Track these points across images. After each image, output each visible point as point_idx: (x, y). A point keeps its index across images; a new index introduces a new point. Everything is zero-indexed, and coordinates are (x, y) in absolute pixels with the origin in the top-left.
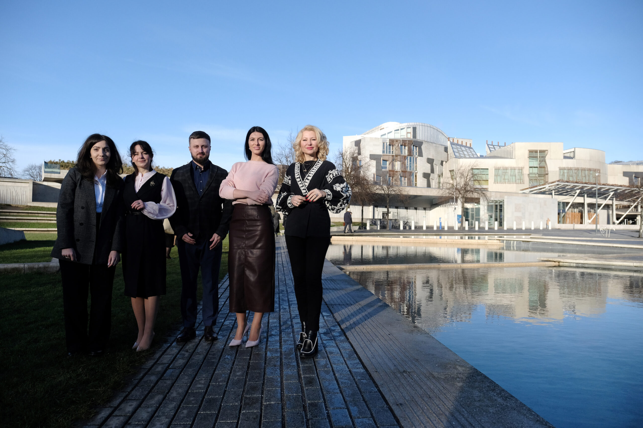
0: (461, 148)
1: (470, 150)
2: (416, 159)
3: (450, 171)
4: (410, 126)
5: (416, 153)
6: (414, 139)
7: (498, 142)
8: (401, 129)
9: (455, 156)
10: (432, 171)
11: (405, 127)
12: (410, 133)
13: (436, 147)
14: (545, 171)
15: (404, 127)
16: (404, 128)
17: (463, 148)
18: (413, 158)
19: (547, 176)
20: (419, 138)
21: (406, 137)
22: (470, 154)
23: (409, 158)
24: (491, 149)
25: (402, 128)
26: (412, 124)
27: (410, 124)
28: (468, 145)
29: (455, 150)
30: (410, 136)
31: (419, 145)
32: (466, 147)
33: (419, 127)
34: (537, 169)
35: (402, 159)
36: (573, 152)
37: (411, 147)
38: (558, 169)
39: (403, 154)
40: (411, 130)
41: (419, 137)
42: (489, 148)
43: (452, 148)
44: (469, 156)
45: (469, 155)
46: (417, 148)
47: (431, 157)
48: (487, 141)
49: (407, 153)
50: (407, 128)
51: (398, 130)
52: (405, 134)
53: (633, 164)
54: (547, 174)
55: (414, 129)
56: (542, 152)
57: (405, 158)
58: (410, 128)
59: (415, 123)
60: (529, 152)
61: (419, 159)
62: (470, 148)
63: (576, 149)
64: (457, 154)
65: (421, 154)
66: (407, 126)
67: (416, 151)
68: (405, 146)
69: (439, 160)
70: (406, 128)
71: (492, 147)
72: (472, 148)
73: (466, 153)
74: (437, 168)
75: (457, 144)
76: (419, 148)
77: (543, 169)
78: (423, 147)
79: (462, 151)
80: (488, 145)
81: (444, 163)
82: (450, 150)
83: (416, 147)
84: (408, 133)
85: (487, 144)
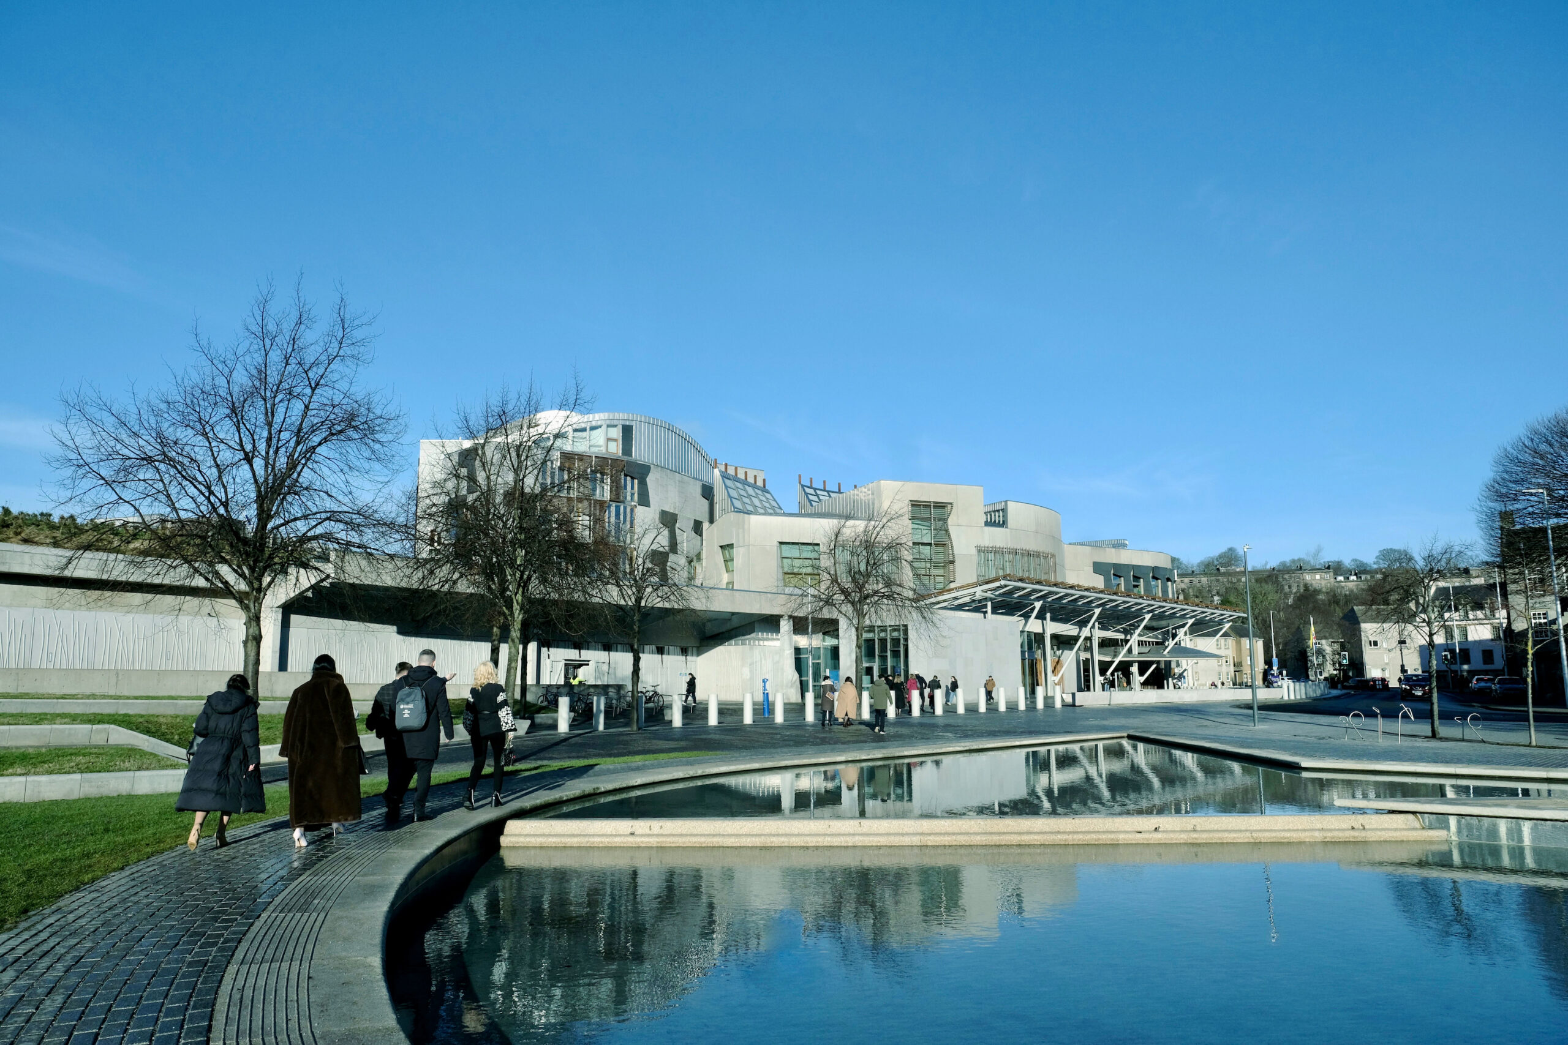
0: (745, 490)
1: (764, 496)
2: (632, 511)
3: (721, 547)
4: (615, 422)
5: (633, 494)
6: (626, 458)
7: (824, 482)
8: (593, 428)
9: (735, 508)
10: (674, 547)
11: (603, 423)
12: (615, 440)
13: (681, 482)
14: (946, 554)
15: (599, 423)
16: (600, 427)
17: (750, 490)
18: (625, 508)
19: (951, 566)
20: (640, 455)
21: (603, 449)
22: (767, 505)
23: (613, 509)
24: (811, 497)
25: (594, 424)
26: (622, 417)
27: (617, 416)
28: (760, 483)
29: (734, 493)
30: (615, 449)
31: (640, 472)
32: (754, 486)
33: (640, 426)
34: (928, 547)
35: (595, 509)
36: (1003, 510)
37: (620, 479)
38: (974, 551)
39: (598, 497)
40: (616, 433)
41: (640, 453)
42: (807, 494)
43: (726, 487)
44: (765, 510)
45: (765, 508)
46: (636, 481)
47: (669, 508)
48: (800, 476)
49: (607, 496)
50: (608, 426)
51: (584, 430)
52: (601, 441)
53: (1108, 546)
54: (953, 562)
55: (627, 431)
56: (941, 506)
57: (602, 505)
58: (615, 426)
59: (628, 413)
60: (912, 505)
61: (640, 510)
62: (764, 490)
63: (1009, 503)
64: (738, 504)
65: (644, 501)
66: (608, 422)
67: (631, 489)
68: (603, 474)
69: (689, 519)
70: (605, 426)
71: (812, 491)
72: (768, 492)
73: (756, 502)
74: (686, 539)
75: (735, 479)
76: (639, 483)
77: (941, 549)
78: (650, 480)
79: (749, 496)
80: (803, 486)
81: (706, 525)
82: (719, 494)
83: (633, 478)
84: (609, 440)
85: (800, 482)
